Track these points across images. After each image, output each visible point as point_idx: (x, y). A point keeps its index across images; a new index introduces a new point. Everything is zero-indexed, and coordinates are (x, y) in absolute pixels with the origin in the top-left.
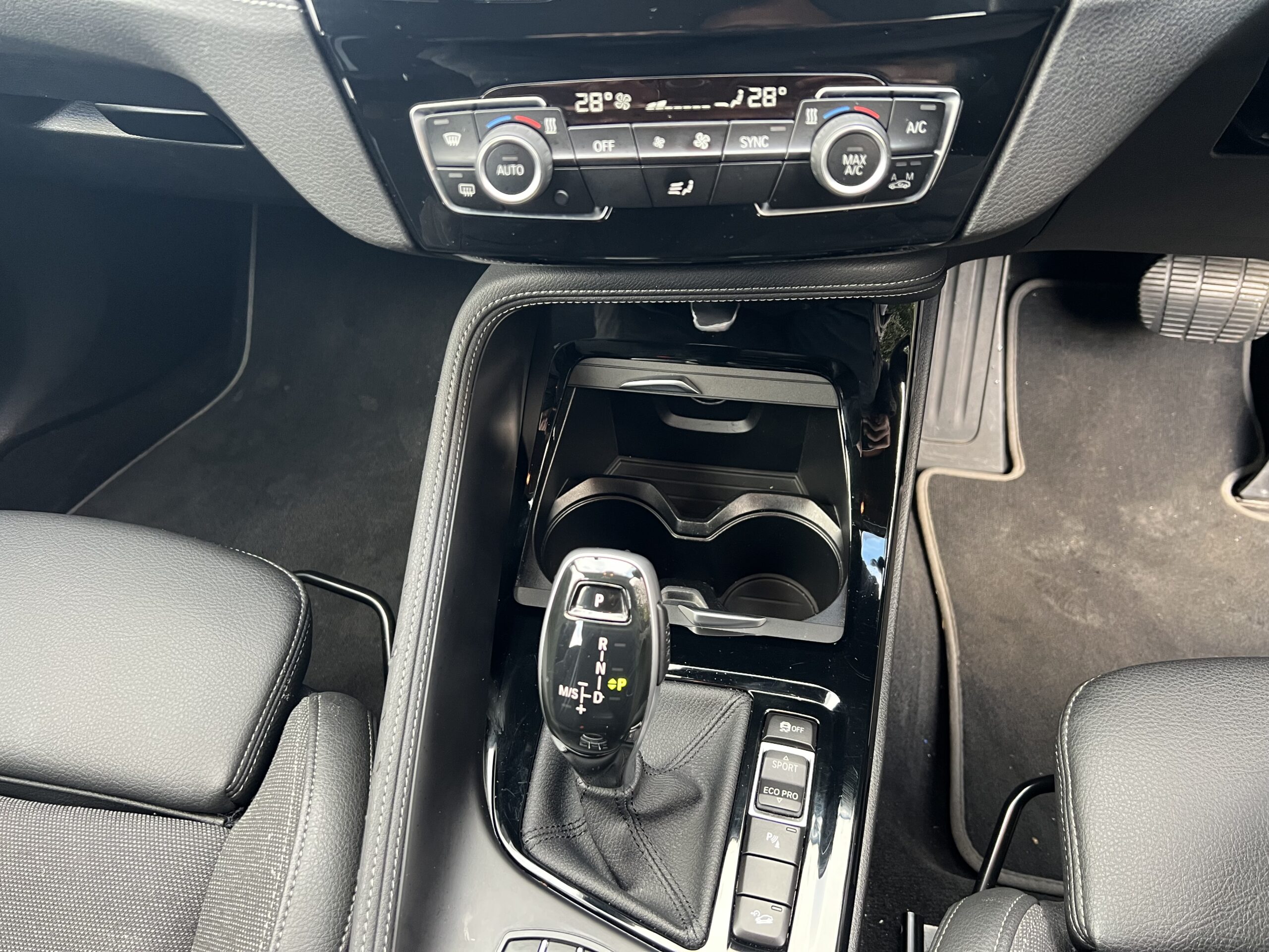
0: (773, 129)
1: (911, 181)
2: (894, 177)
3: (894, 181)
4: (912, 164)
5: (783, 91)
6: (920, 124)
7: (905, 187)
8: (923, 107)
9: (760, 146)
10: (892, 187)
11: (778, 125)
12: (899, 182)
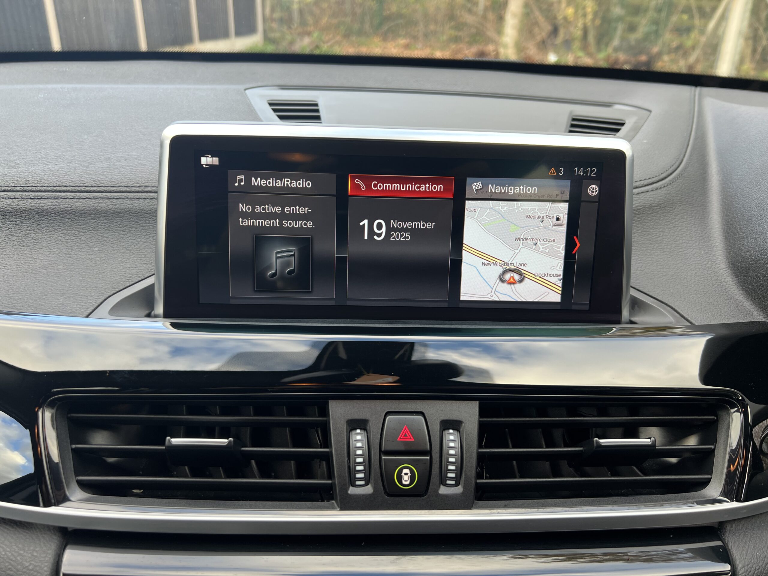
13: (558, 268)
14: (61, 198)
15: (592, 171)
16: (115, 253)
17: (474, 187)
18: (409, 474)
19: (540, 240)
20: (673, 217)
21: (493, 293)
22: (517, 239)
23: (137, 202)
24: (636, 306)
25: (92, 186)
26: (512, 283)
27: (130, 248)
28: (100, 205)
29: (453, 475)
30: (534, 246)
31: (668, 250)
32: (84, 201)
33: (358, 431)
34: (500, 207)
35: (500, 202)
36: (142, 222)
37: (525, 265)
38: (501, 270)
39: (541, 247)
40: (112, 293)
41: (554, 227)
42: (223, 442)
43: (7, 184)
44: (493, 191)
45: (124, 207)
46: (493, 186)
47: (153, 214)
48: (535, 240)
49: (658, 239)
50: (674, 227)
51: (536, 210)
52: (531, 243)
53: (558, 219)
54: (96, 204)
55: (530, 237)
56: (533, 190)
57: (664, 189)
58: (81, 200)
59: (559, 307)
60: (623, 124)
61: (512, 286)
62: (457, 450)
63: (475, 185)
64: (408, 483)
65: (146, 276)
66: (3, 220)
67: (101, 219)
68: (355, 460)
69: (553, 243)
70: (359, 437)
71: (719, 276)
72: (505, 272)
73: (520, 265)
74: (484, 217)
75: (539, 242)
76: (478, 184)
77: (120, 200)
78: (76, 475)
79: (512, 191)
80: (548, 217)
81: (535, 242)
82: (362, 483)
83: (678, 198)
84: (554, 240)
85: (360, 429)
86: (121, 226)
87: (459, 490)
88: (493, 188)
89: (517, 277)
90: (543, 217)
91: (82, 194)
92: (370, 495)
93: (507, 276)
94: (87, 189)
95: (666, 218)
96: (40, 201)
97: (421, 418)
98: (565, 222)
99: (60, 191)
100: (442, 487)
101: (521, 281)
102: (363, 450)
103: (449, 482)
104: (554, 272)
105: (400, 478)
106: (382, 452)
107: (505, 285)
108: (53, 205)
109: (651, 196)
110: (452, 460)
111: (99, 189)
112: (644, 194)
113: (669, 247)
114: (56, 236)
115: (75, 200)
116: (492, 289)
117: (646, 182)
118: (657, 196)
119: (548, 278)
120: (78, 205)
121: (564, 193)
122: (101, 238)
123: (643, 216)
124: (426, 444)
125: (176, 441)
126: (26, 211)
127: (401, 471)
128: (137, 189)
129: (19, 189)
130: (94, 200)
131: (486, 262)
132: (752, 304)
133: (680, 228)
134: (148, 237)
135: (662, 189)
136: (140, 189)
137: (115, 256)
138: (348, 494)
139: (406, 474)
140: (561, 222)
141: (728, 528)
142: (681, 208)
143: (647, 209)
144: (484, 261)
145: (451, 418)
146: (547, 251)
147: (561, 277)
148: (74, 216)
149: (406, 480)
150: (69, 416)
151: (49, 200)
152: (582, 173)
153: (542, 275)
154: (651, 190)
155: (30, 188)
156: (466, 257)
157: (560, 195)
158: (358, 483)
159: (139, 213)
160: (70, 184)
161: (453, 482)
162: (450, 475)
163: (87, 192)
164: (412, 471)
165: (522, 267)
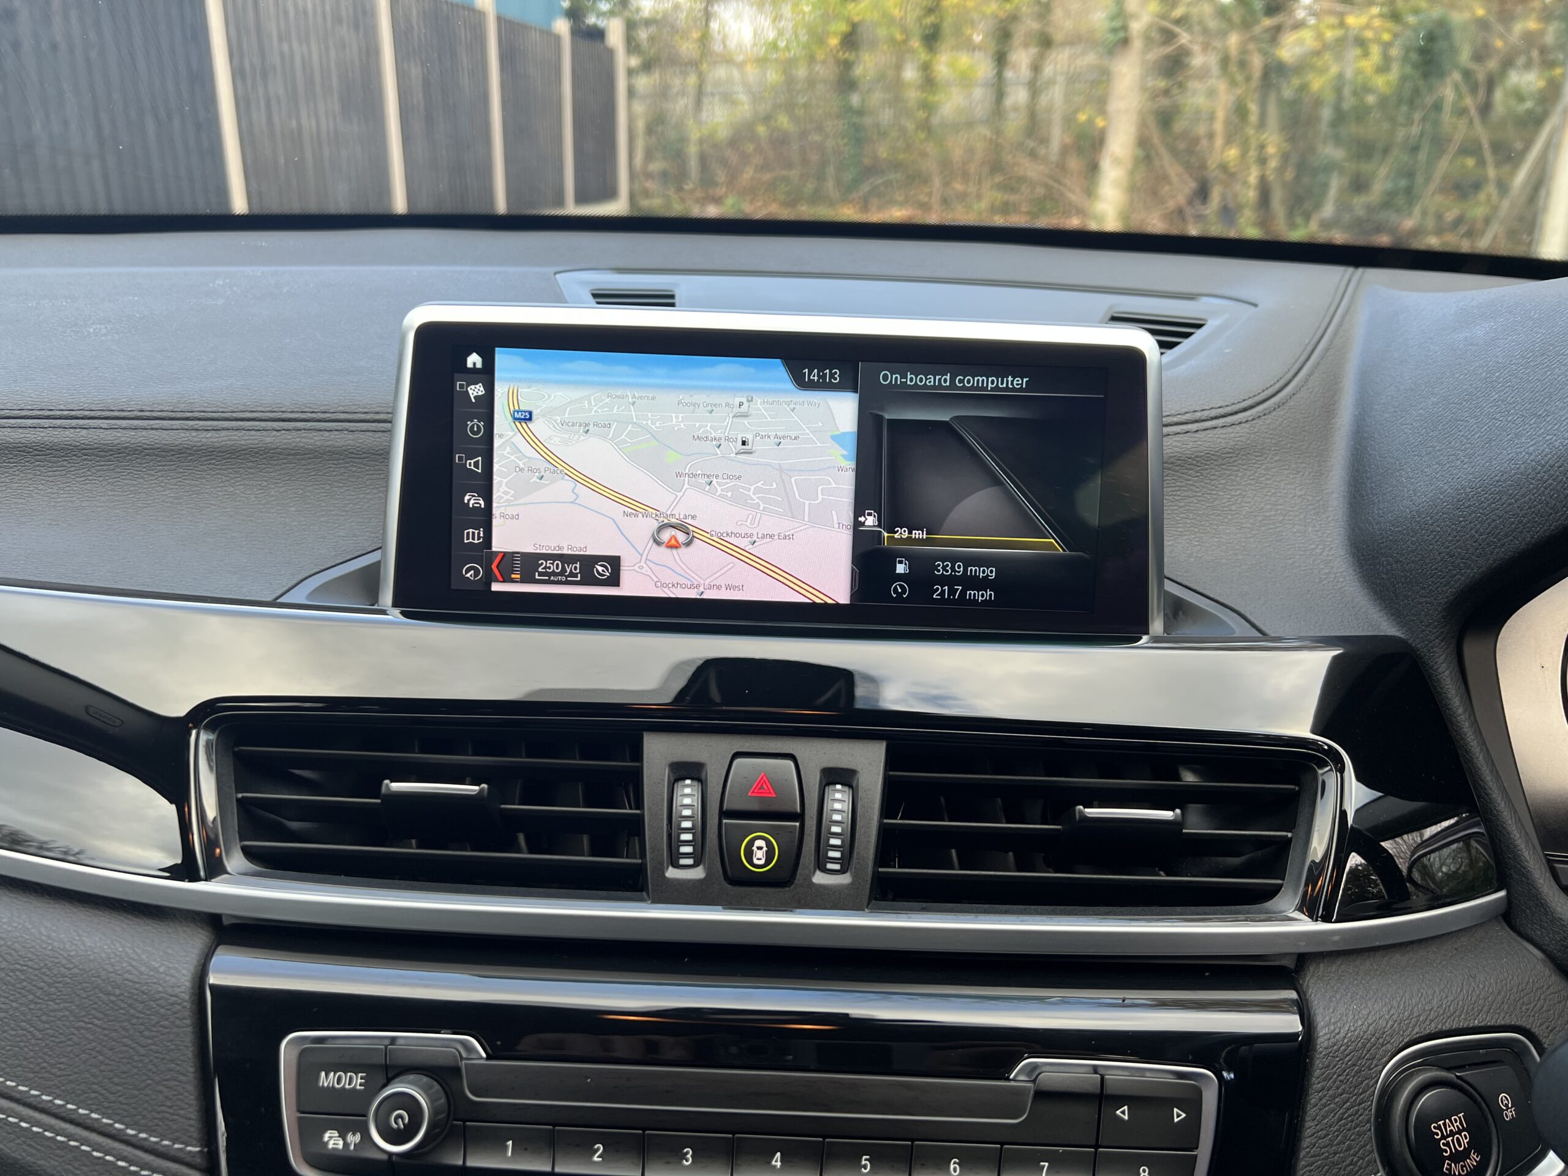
14: (243, 429)
16: (323, 516)
18: (765, 849)
20: (1263, 472)
23: (362, 436)
24: (1180, 613)
25: (292, 412)
27: (347, 509)
28: (303, 440)
29: (837, 855)
31: (1248, 525)
32: (278, 434)
33: (688, 782)
36: (367, 468)
40: (315, 571)
42: (472, 789)
43: (162, 408)
45: (341, 444)
47: (385, 455)
49: (1233, 508)
50: (1262, 488)
54: (299, 439)
57: (1247, 425)
58: (275, 433)
60: (1199, 326)
62: (845, 815)
64: (762, 862)
65: (369, 550)
66: (151, 464)
67: (303, 462)
68: (679, 825)
70: (688, 791)
71: (1332, 567)
77: (336, 433)
78: (241, 840)
82: (690, 861)
83: (1273, 441)
85: (692, 779)
86: (334, 473)
87: (845, 879)
91: (275, 425)
92: (700, 881)
94: (284, 416)
95: (1249, 473)
96: (210, 435)
97: (790, 764)
99: (242, 420)
100: (818, 872)
102: (693, 810)
103: (830, 866)
105: (749, 854)
106: (724, 814)
108: (230, 440)
109: (1222, 436)
110: (836, 829)
111: (303, 416)
112: (1208, 431)
113: (1251, 521)
114: (232, 489)
115: (264, 433)
117: (1214, 413)
118: (1232, 435)
120: (268, 440)
122: (301, 492)
123: (1207, 469)
124: (795, 803)
125: (397, 786)
126: (188, 449)
127: (751, 843)
128: (363, 417)
129: (179, 415)
130: (294, 433)
132: (1380, 611)
133: (1273, 491)
134: (375, 491)
135: (1243, 425)
136: (368, 417)
137: (322, 519)
138: (665, 877)
139: (760, 848)
141: (1311, 969)
142: (1277, 458)
143: (1214, 458)
145: (840, 765)
148: (261, 457)
149: (759, 857)
150: (236, 749)
151: (224, 433)
154: (1221, 425)
155: (197, 415)
158: (683, 862)
159: (365, 453)
160: (259, 409)
161: (837, 867)
162: (832, 854)
163: (284, 420)
164: (769, 844)
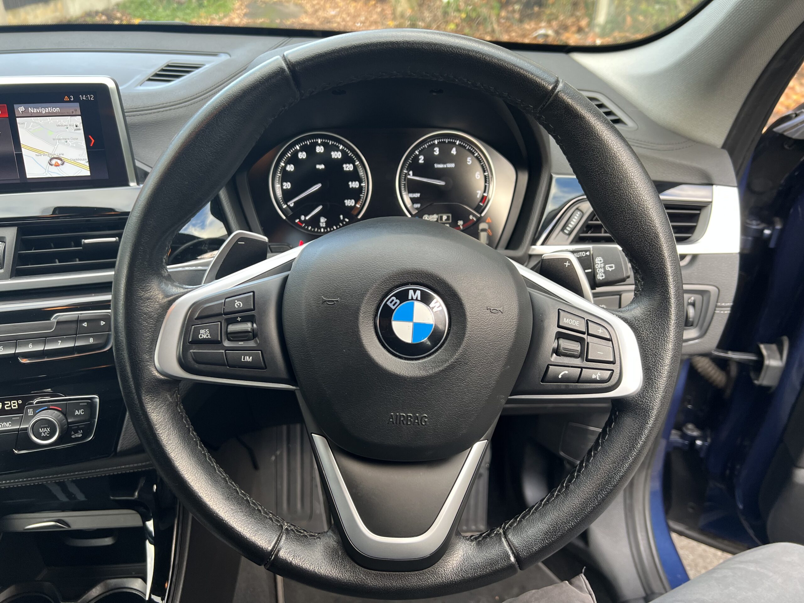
0: (13, 419)
1: (81, 433)
2: (73, 433)
3: (73, 435)
4: (80, 427)
5: (20, 402)
6: (81, 411)
7: (80, 436)
8: (81, 404)
9: (7, 426)
10: (73, 437)
11: (17, 416)
12: (76, 435)
13: (84, 155)
15: (91, 97)
17: (20, 110)
19: (69, 139)
21: (47, 173)
22: (54, 139)
26: (57, 165)
30: (66, 143)
34: (39, 121)
35: (38, 118)
37: (63, 154)
38: (49, 159)
39: (70, 143)
41: (75, 131)
44: (32, 112)
46: (31, 109)
48: (65, 139)
51: (62, 122)
52: (64, 141)
53: (76, 126)
55: (62, 138)
56: (57, 110)
59: (90, 178)
60: (198, 68)
61: (58, 167)
63: (21, 109)
69: (77, 141)
72: (51, 159)
73: (60, 154)
74: (30, 127)
75: (68, 141)
76: (22, 108)
79: (44, 111)
80: (70, 125)
81: (66, 141)
84: (77, 139)
88: (32, 110)
89: (60, 162)
90: (67, 125)
93: (54, 162)
98: (82, 128)
101: (63, 164)
104: (82, 158)
107: (53, 167)
112: (168, 111)
116: (46, 170)
117: (171, 104)
119: (79, 161)
121: (76, 111)
131: (38, 154)
140: (79, 128)
144: (37, 154)
146: (75, 145)
147: (87, 160)
152: (85, 99)
153: (75, 160)
156: (24, 152)
157: (74, 112)
165: (61, 156)
